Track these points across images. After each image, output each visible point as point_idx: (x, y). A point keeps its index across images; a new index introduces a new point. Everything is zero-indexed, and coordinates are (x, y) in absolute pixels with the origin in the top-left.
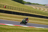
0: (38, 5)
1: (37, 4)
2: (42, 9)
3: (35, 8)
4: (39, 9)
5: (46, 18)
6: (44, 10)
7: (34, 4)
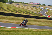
0: (21, 4)
1: (20, 2)
2: (26, 8)
3: (18, 7)
4: (22, 8)
5: (30, 17)
6: (28, 8)
7: (16, 2)
